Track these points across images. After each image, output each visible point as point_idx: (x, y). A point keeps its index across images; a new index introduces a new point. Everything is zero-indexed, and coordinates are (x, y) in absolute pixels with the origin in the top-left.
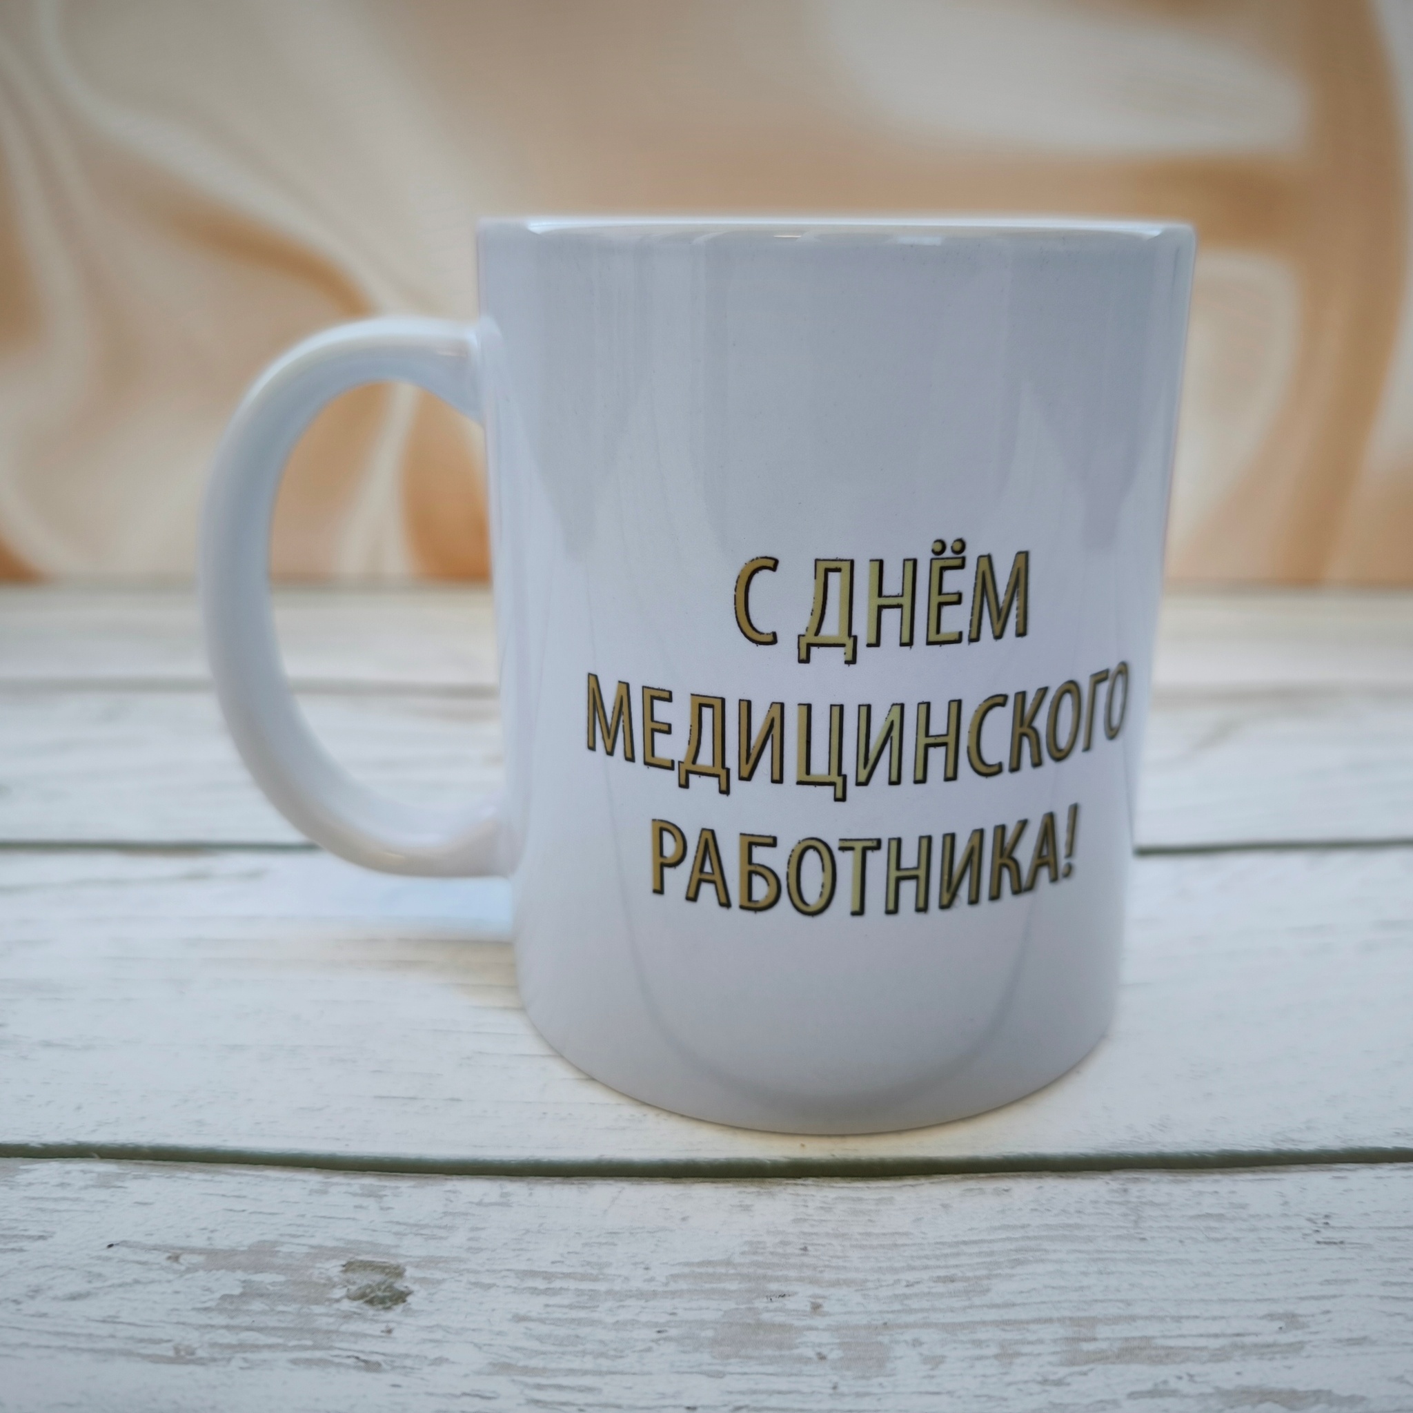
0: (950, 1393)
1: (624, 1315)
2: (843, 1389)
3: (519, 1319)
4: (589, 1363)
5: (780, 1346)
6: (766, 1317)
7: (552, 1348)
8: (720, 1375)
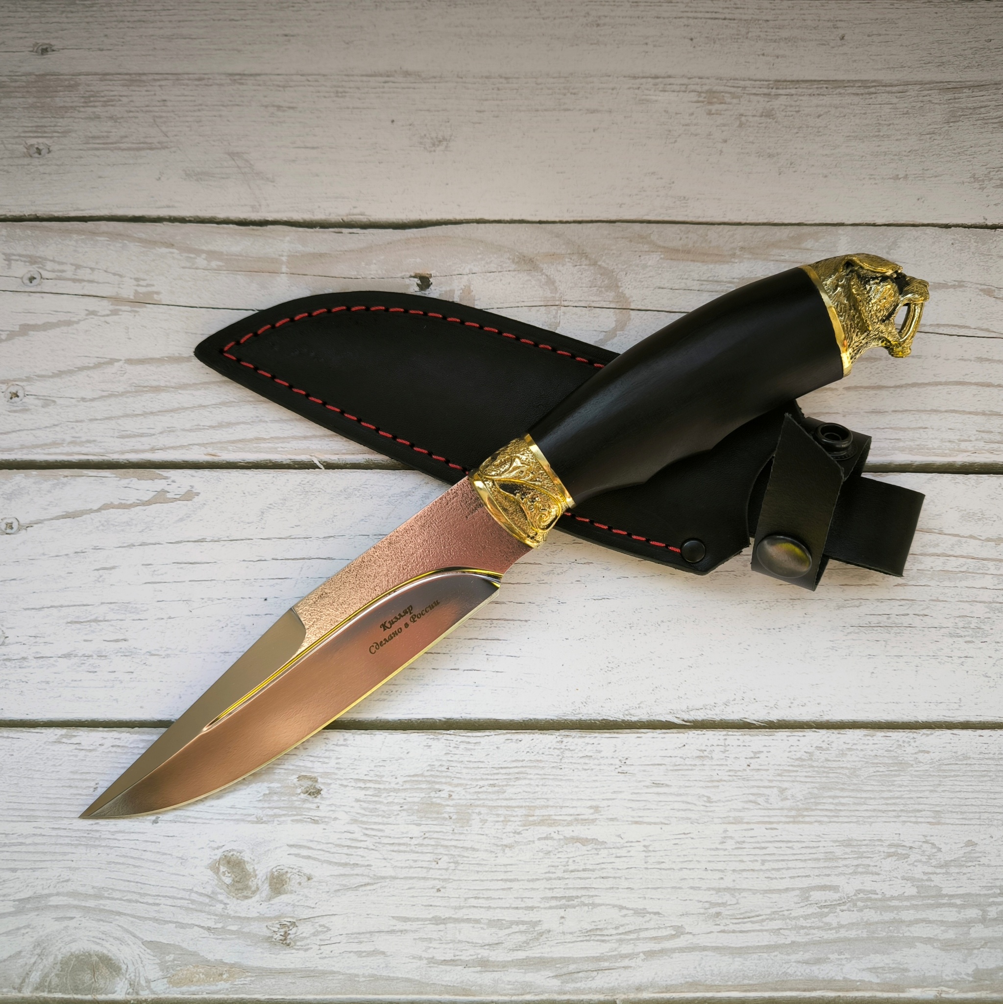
0: (487, 835)
1: (390, 799)
2: (456, 831)
3: (357, 801)
4: (379, 820)
5: (438, 813)
6: (434, 800)
7: (367, 813)
8: (419, 825)
